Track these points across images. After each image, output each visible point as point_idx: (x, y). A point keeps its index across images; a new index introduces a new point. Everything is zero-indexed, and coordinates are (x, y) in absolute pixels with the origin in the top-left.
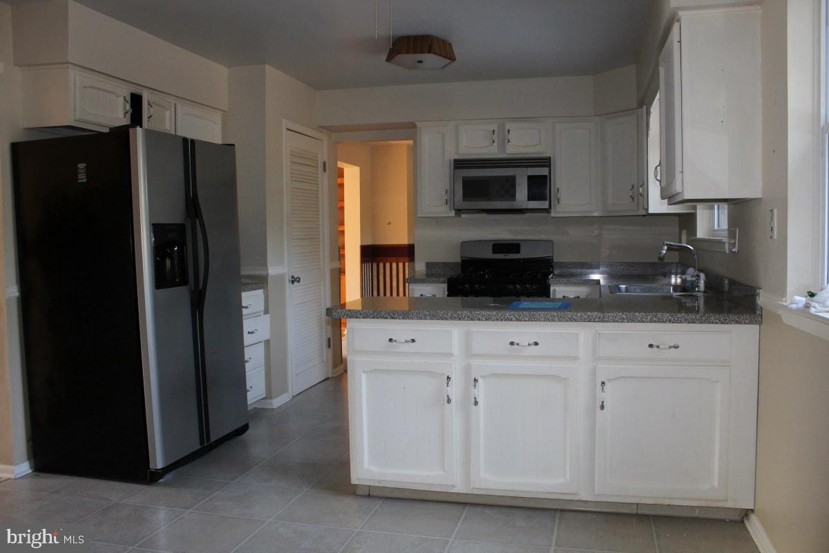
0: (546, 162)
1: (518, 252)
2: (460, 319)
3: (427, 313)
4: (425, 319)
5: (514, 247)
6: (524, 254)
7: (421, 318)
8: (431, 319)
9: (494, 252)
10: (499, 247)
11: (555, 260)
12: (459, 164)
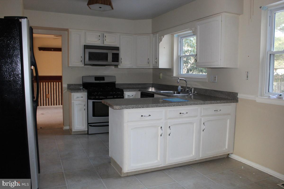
0: (117, 49)
1: (104, 80)
2: (165, 106)
3: (155, 105)
4: (154, 107)
5: (102, 78)
6: (106, 80)
7: (153, 107)
8: (156, 107)
9: (95, 80)
10: (97, 78)
11: (116, 83)
12: (86, 47)
